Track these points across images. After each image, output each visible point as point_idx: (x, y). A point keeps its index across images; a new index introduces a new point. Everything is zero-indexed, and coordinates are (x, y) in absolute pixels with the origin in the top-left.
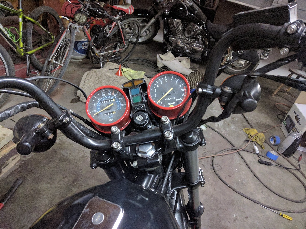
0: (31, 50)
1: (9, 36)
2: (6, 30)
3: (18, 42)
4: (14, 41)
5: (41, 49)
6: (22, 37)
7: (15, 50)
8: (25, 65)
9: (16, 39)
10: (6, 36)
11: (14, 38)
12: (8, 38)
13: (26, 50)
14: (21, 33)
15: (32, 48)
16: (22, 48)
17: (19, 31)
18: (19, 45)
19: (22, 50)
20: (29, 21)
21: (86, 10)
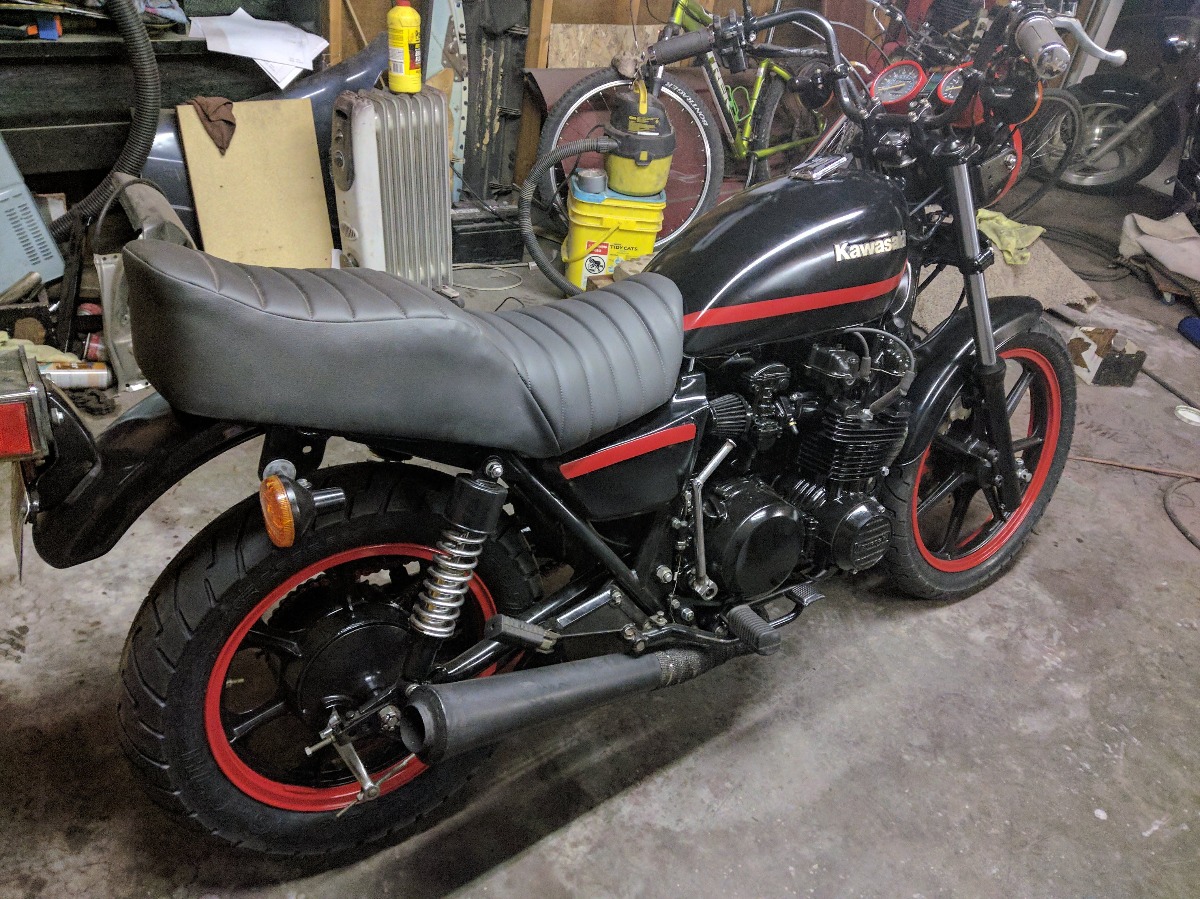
0: (764, 148)
1: (729, 105)
2: (727, 89)
3: (742, 125)
4: (736, 119)
5: (785, 152)
6: (754, 113)
7: (732, 141)
8: (742, 185)
9: (740, 116)
10: (723, 104)
11: (737, 113)
12: (726, 108)
13: (754, 145)
14: (755, 102)
15: (767, 144)
16: (747, 140)
17: (751, 99)
18: (742, 133)
19: (745, 143)
20: (779, 77)
21: (916, 49)
